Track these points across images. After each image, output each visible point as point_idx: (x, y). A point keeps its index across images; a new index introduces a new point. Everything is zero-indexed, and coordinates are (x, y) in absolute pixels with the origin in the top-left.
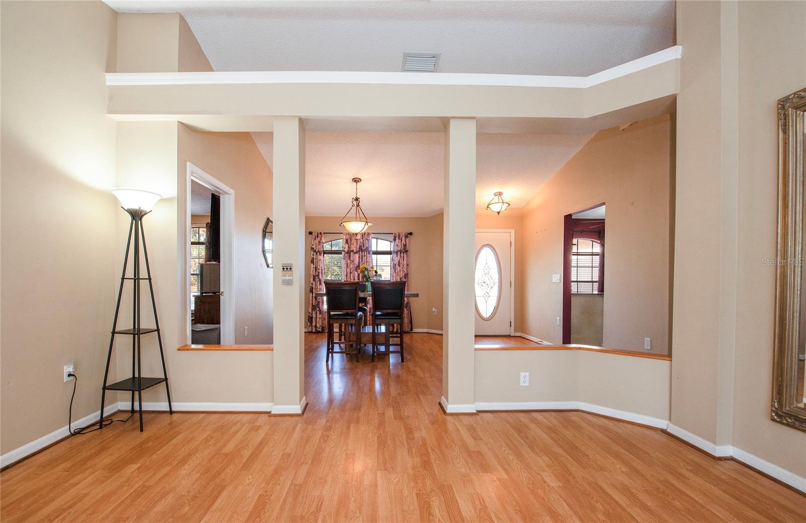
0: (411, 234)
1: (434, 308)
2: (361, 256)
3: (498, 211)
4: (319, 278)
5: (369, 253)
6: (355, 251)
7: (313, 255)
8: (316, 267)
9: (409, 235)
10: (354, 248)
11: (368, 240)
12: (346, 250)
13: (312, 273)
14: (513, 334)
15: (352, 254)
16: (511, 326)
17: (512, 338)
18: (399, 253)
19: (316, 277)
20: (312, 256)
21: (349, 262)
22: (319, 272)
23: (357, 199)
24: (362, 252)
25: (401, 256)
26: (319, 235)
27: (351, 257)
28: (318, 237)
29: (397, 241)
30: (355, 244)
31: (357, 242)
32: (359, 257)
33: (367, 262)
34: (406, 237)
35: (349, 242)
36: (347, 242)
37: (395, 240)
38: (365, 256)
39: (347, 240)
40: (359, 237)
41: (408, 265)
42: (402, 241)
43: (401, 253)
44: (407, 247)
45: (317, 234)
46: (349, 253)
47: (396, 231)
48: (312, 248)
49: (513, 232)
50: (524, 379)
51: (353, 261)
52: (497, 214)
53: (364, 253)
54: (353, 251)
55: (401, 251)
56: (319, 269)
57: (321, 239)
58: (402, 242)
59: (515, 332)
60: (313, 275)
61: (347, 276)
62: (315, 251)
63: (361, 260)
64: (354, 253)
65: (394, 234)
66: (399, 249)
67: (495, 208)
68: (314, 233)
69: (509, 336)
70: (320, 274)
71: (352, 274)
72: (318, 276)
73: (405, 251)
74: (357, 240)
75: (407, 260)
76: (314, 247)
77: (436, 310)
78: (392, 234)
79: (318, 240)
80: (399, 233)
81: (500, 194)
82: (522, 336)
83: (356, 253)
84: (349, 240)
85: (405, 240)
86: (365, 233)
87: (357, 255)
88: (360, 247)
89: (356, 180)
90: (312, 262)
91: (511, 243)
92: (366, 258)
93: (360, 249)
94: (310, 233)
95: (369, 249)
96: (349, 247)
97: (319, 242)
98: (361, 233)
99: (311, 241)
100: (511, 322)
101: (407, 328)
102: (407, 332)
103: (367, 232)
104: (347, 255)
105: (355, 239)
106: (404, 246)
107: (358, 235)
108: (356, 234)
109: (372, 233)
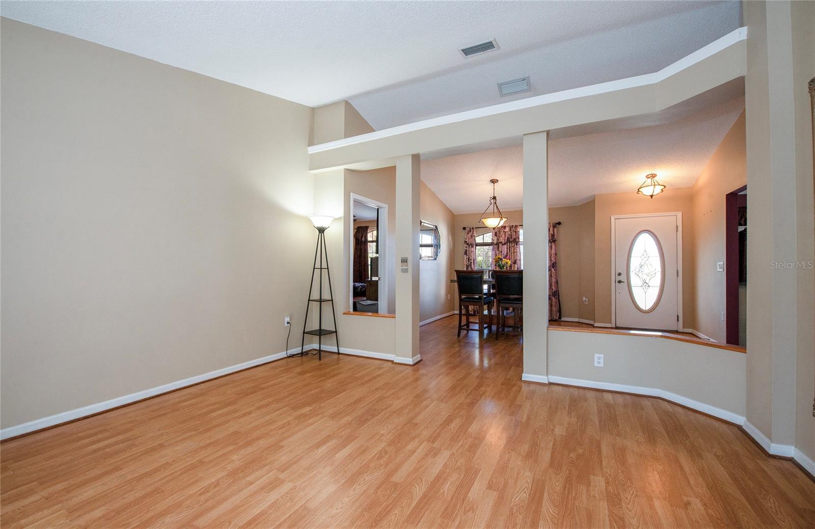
0: (559, 223)
1: (584, 297)
2: (508, 247)
3: (651, 194)
4: (471, 267)
5: (516, 244)
6: (503, 243)
7: (466, 247)
8: (469, 258)
9: (557, 225)
10: (502, 240)
11: (515, 232)
12: (495, 242)
13: (465, 263)
14: (681, 329)
15: (500, 245)
16: (678, 320)
17: (680, 334)
19: (469, 267)
20: (465, 249)
21: (497, 252)
22: (471, 262)
23: (494, 198)
24: (510, 243)
26: (471, 230)
27: (500, 248)
28: (470, 231)
30: (503, 236)
31: (505, 234)
32: (507, 248)
33: (514, 252)
34: (554, 227)
35: (498, 234)
36: (496, 234)
38: (513, 247)
39: (496, 233)
40: (507, 229)
41: (556, 254)
44: (555, 236)
46: (497, 244)
48: (466, 242)
49: (680, 215)
50: (599, 360)
51: (501, 252)
52: (650, 197)
53: (512, 244)
54: (501, 242)
56: (471, 260)
57: (473, 233)
58: (550, 232)
59: (683, 328)
60: (466, 265)
62: (468, 244)
63: (509, 250)
64: (503, 245)
67: (647, 191)
68: (467, 229)
69: (677, 332)
70: (472, 264)
72: (471, 265)
73: (553, 240)
74: (505, 232)
75: (555, 250)
76: (467, 240)
77: (587, 299)
79: (471, 233)
81: (654, 176)
82: (694, 333)
83: (505, 244)
84: (498, 232)
85: (553, 229)
87: (505, 246)
88: (508, 238)
89: (494, 181)
90: (466, 253)
91: (677, 227)
92: (514, 249)
93: (508, 241)
94: (464, 228)
95: (517, 240)
96: (498, 240)
97: (472, 236)
98: (508, 226)
99: (463, 235)
100: (678, 316)
101: (555, 316)
102: (556, 320)
103: (514, 225)
104: (496, 247)
105: (503, 232)
106: (551, 236)
107: (506, 227)
108: (504, 227)
109: (520, 225)
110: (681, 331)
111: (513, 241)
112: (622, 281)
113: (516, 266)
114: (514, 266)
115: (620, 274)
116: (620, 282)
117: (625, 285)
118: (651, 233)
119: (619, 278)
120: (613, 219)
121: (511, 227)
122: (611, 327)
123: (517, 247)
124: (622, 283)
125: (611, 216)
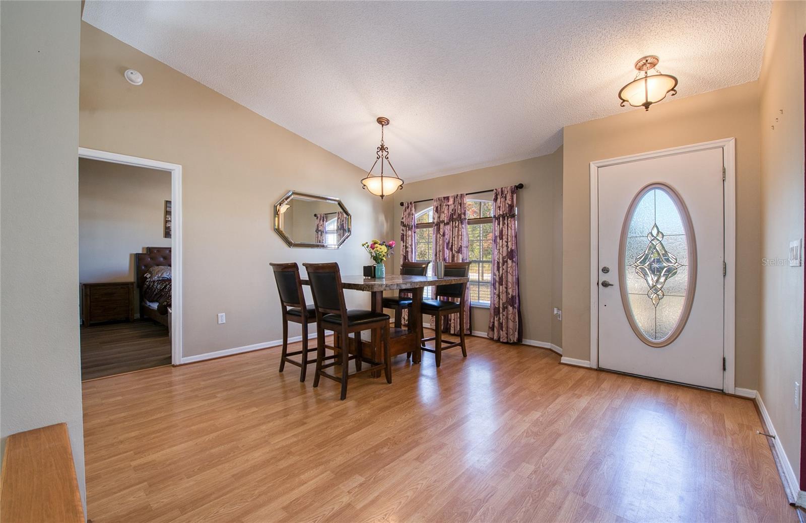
0: (521, 186)
1: (555, 309)
2: (452, 228)
5: (461, 222)
6: (445, 222)
7: (403, 230)
9: (517, 189)
10: (444, 217)
11: (461, 204)
12: (436, 221)
14: (730, 388)
15: (442, 225)
16: (724, 369)
17: (727, 398)
18: (501, 219)
20: (402, 232)
21: (438, 236)
24: (453, 222)
25: (504, 224)
26: (410, 205)
27: (442, 230)
28: (408, 207)
29: (499, 200)
30: (445, 212)
31: (448, 209)
32: (450, 230)
33: (458, 236)
34: (513, 192)
35: (439, 209)
36: (437, 210)
37: (496, 200)
38: (455, 227)
39: (437, 208)
40: (451, 201)
42: (506, 200)
43: (504, 219)
44: (515, 207)
45: (408, 204)
46: (438, 225)
47: (498, 186)
48: (403, 223)
49: (730, 145)
53: (455, 224)
54: (443, 221)
55: (503, 216)
56: (408, 248)
57: (411, 210)
58: (507, 202)
59: (735, 386)
60: (403, 255)
61: (436, 255)
62: (404, 226)
63: (452, 233)
64: (445, 224)
65: (495, 191)
66: (501, 213)
68: (404, 204)
71: (441, 253)
73: (510, 214)
74: (449, 206)
76: (404, 220)
77: (560, 313)
78: (493, 190)
79: (408, 211)
80: (502, 188)
81: (650, 61)
83: (448, 224)
84: (439, 207)
85: (512, 197)
86: (457, 195)
87: (448, 227)
88: (452, 214)
89: (382, 121)
90: (403, 239)
91: (724, 172)
92: (458, 230)
93: (451, 219)
94: (402, 204)
95: (463, 216)
96: (439, 217)
97: (409, 214)
98: (452, 196)
99: (401, 214)
100: (724, 360)
101: (511, 337)
102: (514, 344)
103: (459, 194)
104: (437, 228)
105: (446, 205)
106: (509, 207)
107: (450, 198)
108: (447, 198)
109: (466, 194)
110: (730, 392)
111: (457, 218)
112: (610, 283)
113: (461, 256)
114: (458, 257)
115: (606, 270)
116: (605, 284)
117: (615, 291)
118: (671, 192)
119: (604, 277)
120: (593, 168)
121: (456, 197)
122: (589, 366)
123: (463, 228)
124: (610, 286)
125: (591, 163)
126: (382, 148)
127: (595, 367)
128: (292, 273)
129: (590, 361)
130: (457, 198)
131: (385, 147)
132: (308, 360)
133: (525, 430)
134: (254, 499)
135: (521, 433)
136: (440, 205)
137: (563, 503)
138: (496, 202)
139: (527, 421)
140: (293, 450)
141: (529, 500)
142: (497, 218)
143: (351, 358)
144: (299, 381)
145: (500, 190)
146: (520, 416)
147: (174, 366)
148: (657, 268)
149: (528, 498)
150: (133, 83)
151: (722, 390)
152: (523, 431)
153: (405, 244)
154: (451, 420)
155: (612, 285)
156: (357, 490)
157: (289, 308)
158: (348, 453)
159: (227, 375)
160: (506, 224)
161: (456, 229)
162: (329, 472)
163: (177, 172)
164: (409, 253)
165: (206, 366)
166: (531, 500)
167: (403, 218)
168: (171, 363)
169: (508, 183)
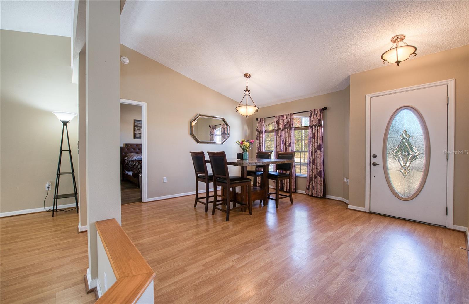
0: (325, 109)
1: (345, 178)
2: (285, 133)
5: (291, 129)
6: (282, 129)
7: (258, 134)
9: (323, 110)
10: (281, 127)
11: (291, 119)
12: (276, 128)
14: (450, 225)
15: (280, 131)
16: (447, 214)
17: (447, 231)
20: (257, 135)
21: (277, 137)
25: (315, 130)
27: (279, 134)
28: (261, 121)
29: (312, 117)
30: (282, 123)
33: (289, 137)
34: (320, 112)
35: (278, 122)
37: (311, 116)
38: (287, 132)
39: (277, 121)
40: (285, 118)
42: (316, 116)
43: (315, 127)
44: (322, 121)
45: (260, 119)
46: (277, 131)
47: (312, 109)
52: (396, 64)
53: (287, 130)
54: (280, 129)
55: (315, 126)
56: (261, 143)
57: (262, 123)
58: (317, 117)
60: (258, 147)
61: (276, 148)
62: (258, 131)
65: (310, 111)
66: (314, 124)
68: (258, 119)
71: (279, 146)
73: (319, 124)
74: (283, 120)
77: (348, 180)
78: (309, 111)
79: (261, 123)
80: (314, 110)
83: (283, 130)
84: (278, 121)
85: (320, 115)
86: (289, 114)
87: (283, 132)
88: (285, 125)
89: (247, 76)
90: (257, 139)
91: (448, 99)
92: (289, 134)
93: (285, 127)
94: (257, 119)
95: (292, 126)
96: (278, 127)
97: (261, 125)
98: (285, 115)
99: (256, 125)
100: (447, 209)
101: (319, 194)
102: (321, 198)
103: (290, 113)
104: (277, 133)
105: (282, 120)
106: (318, 120)
107: (284, 116)
108: (283, 116)
109: (294, 114)
110: (450, 228)
111: (288, 127)
112: (378, 163)
113: (290, 148)
114: (288, 148)
115: (375, 156)
116: (375, 164)
117: (380, 168)
118: (415, 111)
119: (374, 160)
120: (368, 98)
122: (364, 211)
123: (291, 132)
124: (377, 165)
125: (366, 95)
126: (247, 90)
127: (368, 211)
128: (201, 157)
129: (365, 208)
130: (288, 115)
131: (248, 89)
132: (209, 201)
133: (323, 240)
134: (189, 261)
135: (321, 241)
136: (279, 120)
137: (341, 273)
138: (311, 118)
139: (325, 236)
140: (205, 242)
141: (323, 270)
142: (311, 127)
143: (231, 201)
144: (205, 212)
145: (313, 111)
146: (321, 234)
147: (143, 203)
148: (406, 155)
149: (322, 270)
150: (124, 63)
151: (445, 226)
152: (322, 240)
153: (259, 142)
154: (283, 233)
155: (378, 165)
156: (236, 260)
157: (199, 175)
158: (231, 245)
159: (169, 208)
160: (317, 130)
161: (288, 133)
162: (222, 252)
163: (144, 106)
164: (261, 147)
165: (158, 203)
166: (324, 270)
167: (258, 127)
168: (141, 201)
169: (318, 106)
